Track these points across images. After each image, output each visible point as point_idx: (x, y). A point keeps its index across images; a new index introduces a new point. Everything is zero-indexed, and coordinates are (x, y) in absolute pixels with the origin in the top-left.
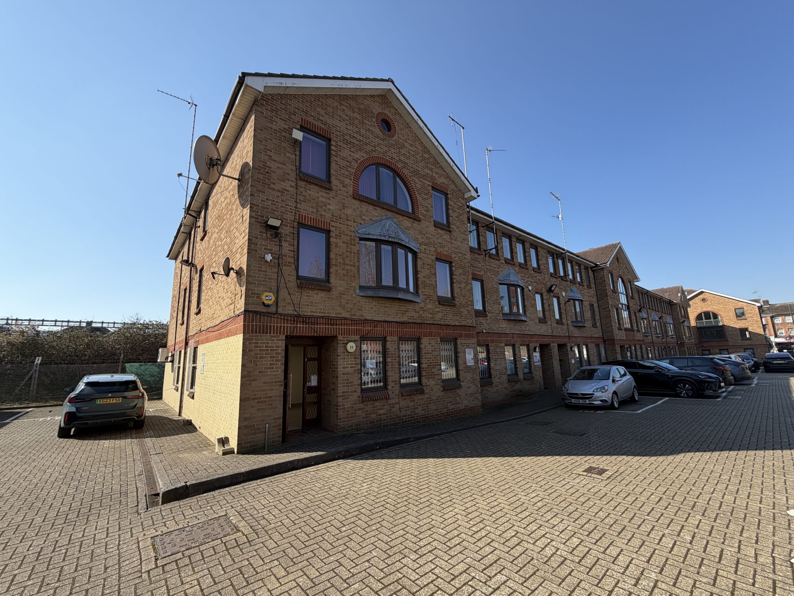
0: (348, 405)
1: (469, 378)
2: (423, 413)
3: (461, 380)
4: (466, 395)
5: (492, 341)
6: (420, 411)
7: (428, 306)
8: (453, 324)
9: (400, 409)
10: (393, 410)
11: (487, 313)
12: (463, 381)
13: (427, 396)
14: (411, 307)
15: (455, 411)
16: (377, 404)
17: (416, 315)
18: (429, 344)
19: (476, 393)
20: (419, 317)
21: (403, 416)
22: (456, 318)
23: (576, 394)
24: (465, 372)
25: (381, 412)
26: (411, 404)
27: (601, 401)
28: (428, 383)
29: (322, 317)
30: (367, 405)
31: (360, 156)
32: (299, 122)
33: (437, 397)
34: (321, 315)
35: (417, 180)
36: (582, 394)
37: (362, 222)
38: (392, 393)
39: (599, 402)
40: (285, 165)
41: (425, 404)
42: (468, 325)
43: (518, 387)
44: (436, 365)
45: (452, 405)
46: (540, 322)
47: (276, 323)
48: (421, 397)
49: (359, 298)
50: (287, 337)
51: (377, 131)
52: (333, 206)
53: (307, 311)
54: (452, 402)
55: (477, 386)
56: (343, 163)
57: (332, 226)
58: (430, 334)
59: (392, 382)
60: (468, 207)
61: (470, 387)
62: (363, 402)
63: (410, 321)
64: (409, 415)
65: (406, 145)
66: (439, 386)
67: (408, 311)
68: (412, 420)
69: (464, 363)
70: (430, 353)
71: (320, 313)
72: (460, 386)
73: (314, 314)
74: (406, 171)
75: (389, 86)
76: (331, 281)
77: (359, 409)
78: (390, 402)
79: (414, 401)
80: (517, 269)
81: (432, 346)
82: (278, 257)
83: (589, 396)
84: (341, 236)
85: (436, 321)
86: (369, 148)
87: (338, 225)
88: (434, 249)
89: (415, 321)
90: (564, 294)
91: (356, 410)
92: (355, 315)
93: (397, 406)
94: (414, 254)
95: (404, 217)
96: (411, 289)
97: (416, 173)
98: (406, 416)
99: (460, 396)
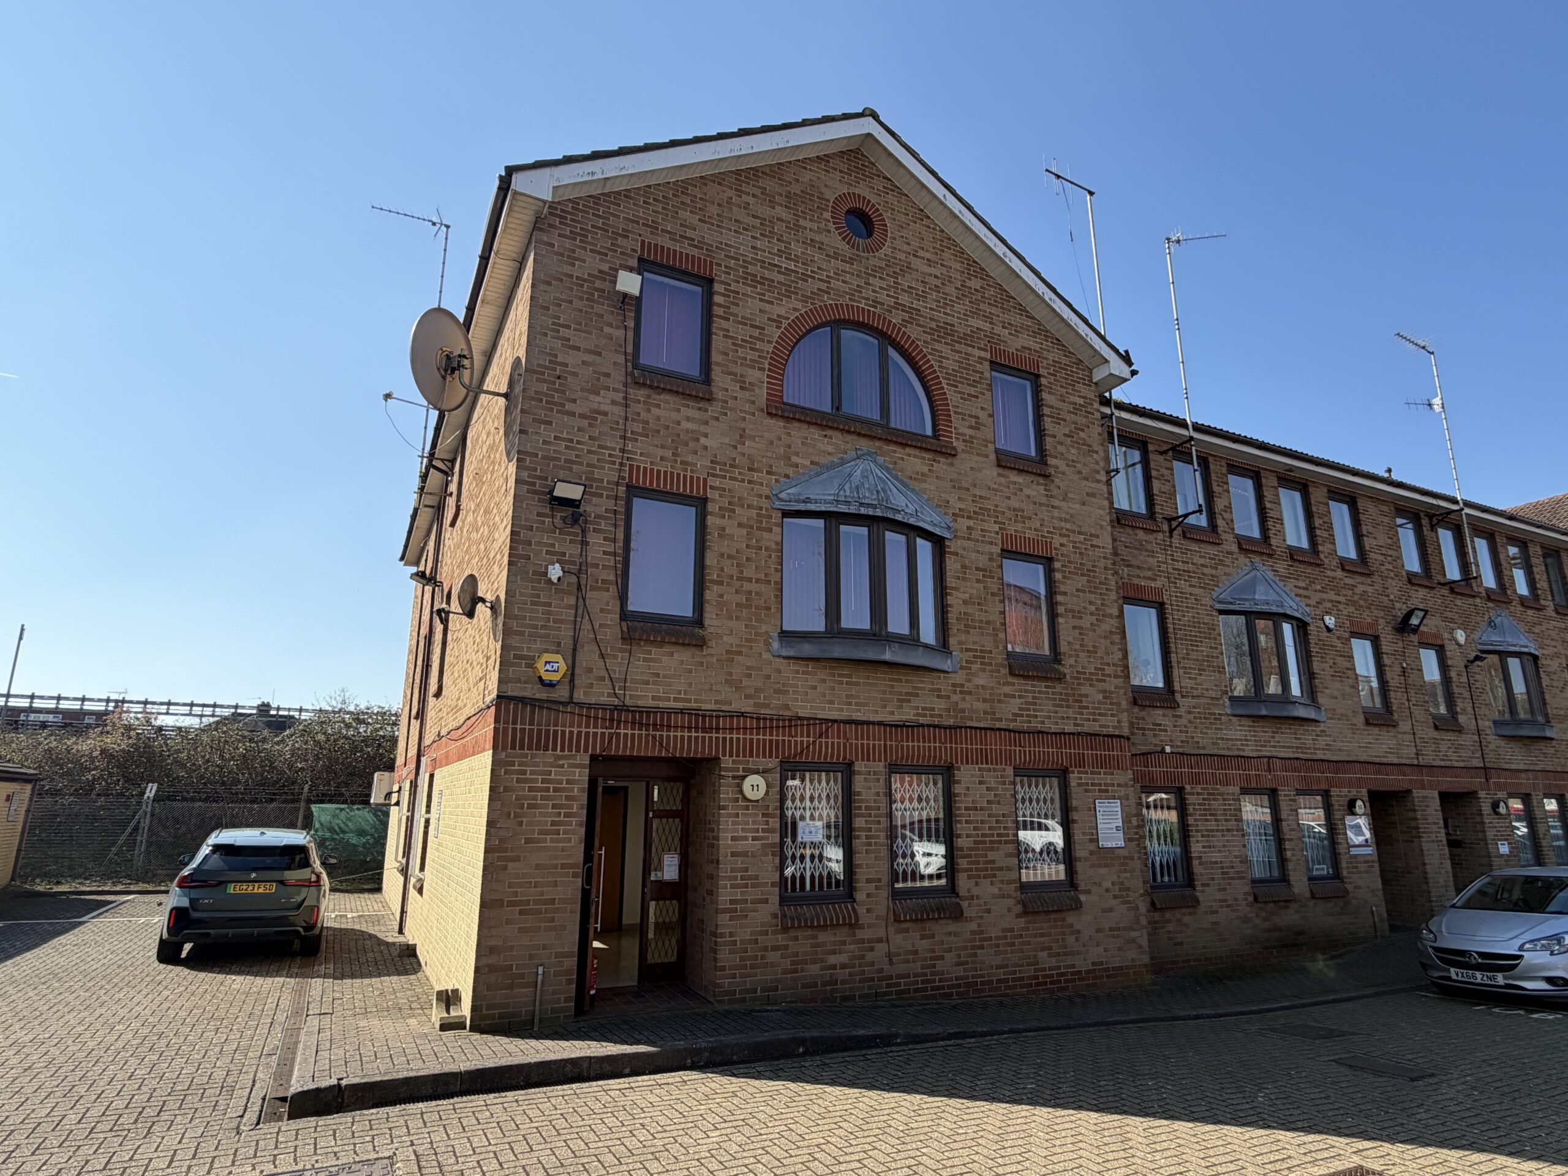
0: (743, 935)
1: (1107, 884)
2: (960, 971)
3: (1082, 887)
4: (1099, 931)
5: (1196, 780)
6: (949, 967)
7: (980, 681)
8: (1054, 728)
9: (889, 955)
10: (870, 956)
11: (1178, 696)
12: (1089, 892)
13: (973, 926)
14: (925, 683)
15: (1062, 975)
16: (825, 937)
17: (940, 705)
18: (981, 783)
19: (1131, 929)
20: (948, 710)
21: (899, 976)
22: (1063, 712)
23: (1462, 953)
24: (1093, 866)
25: (833, 959)
26: (923, 945)
27: (1550, 980)
28: (976, 891)
29: (682, 711)
30: (796, 938)
31: (789, 309)
32: (636, 251)
33: (1004, 930)
34: (680, 705)
35: (946, 350)
36: (1481, 954)
37: (790, 471)
38: (868, 911)
39: (1542, 985)
40: (600, 354)
41: (965, 948)
42: (1105, 731)
43: (1289, 917)
44: (1000, 842)
45: (1050, 955)
46: (1368, 723)
47: (568, 726)
48: (952, 927)
49: (779, 663)
50: (594, 758)
51: (835, 241)
52: (716, 440)
53: (645, 697)
54: (1050, 948)
55: (1137, 908)
56: (742, 332)
57: (712, 487)
58: (983, 758)
59: (868, 881)
60: (1106, 402)
61: (1111, 910)
62: (785, 929)
63: (922, 720)
64: (916, 975)
65: (916, 263)
66: (1010, 902)
67: (917, 695)
68: (925, 989)
69: (1091, 840)
70: (982, 809)
71: (676, 700)
72: (1077, 906)
73: (661, 704)
74: (913, 332)
75: (868, 126)
76: (707, 622)
77: (775, 948)
78: (860, 934)
79: (933, 936)
80: (1282, 566)
81: (988, 789)
82: (578, 571)
83: (1507, 963)
84: (733, 511)
85: (1000, 720)
86: (811, 286)
87: (727, 484)
88: (996, 527)
89: (936, 721)
90: (1461, 636)
91: (766, 949)
92: (767, 706)
93: (882, 948)
94: (938, 543)
95: (908, 450)
96: (928, 633)
97: (944, 332)
98: (908, 976)
99: (1078, 932)
